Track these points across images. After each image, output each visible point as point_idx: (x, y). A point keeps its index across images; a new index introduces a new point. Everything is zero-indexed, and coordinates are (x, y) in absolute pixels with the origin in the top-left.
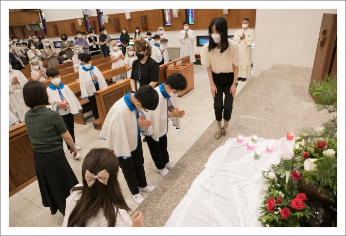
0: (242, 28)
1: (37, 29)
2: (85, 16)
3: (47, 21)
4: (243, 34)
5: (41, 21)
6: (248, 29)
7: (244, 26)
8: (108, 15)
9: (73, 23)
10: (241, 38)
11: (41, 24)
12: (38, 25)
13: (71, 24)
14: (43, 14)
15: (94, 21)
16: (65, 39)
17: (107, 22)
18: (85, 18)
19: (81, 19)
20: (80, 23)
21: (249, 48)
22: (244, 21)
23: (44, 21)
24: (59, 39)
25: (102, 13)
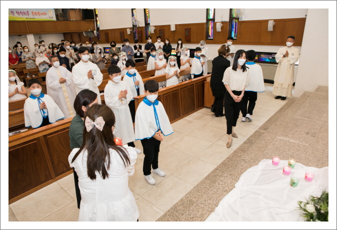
0: (286, 45)
1: (91, 35)
2: (133, 26)
3: (100, 29)
4: (287, 52)
5: (96, 29)
6: (293, 47)
7: (289, 43)
8: (155, 26)
9: (122, 31)
10: (284, 56)
11: (95, 32)
12: (93, 32)
13: (121, 33)
14: (98, 23)
15: (141, 31)
16: (114, 46)
17: (153, 32)
18: (133, 28)
19: (130, 28)
20: (129, 32)
21: (292, 66)
22: (290, 39)
23: (98, 29)
24: (108, 45)
25: (149, 24)
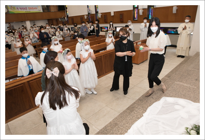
0: (185, 22)
1: (63, 20)
2: (88, 13)
3: (69, 16)
4: (185, 26)
5: (66, 16)
6: (189, 23)
7: (187, 21)
8: (101, 13)
9: (82, 17)
10: (184, 29)
11: (66, 18)
12: (65, 18)
13: (81, 18)
14: (68, 12)
15: (93, 16)
16: (76, 26)
17: (100, 17)
19: (87, 15)
20: (86, 17)
21: (189, 36)
22: (187, 18)
23: (68, 16)
24: (73, 26)
25: (98, 12)
